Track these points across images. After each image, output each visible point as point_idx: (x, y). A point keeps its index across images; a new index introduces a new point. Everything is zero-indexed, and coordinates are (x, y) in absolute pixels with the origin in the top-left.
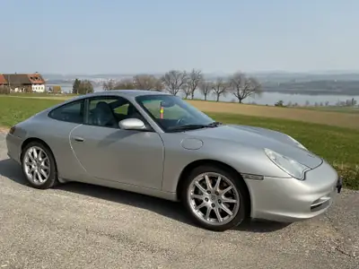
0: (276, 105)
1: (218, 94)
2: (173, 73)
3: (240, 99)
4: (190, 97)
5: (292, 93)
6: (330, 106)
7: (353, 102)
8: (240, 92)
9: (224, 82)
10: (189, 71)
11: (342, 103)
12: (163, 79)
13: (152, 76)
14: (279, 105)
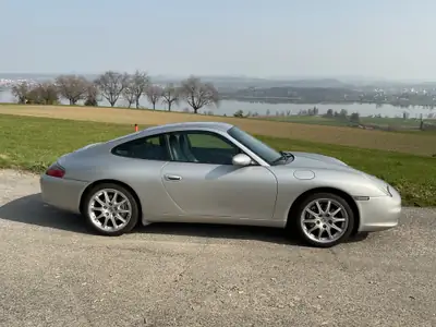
0: (236, 116)
1: (170, 103)
2: (110, 74)
3: (196, 108)
4: (134, 105)
5: (252, 100)
6: (293, 116)
7: (315, 111)
8: (195, 99)
9: (175, 86)
10: (131, 72)
11: (305, 112)
12: (97, 82)
13: (81, 77)
14: (239, 115)
